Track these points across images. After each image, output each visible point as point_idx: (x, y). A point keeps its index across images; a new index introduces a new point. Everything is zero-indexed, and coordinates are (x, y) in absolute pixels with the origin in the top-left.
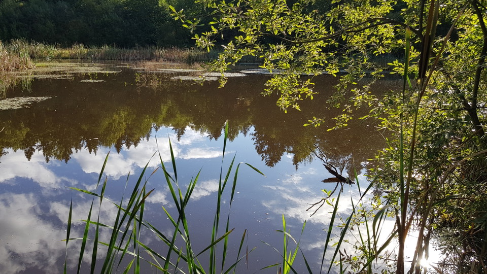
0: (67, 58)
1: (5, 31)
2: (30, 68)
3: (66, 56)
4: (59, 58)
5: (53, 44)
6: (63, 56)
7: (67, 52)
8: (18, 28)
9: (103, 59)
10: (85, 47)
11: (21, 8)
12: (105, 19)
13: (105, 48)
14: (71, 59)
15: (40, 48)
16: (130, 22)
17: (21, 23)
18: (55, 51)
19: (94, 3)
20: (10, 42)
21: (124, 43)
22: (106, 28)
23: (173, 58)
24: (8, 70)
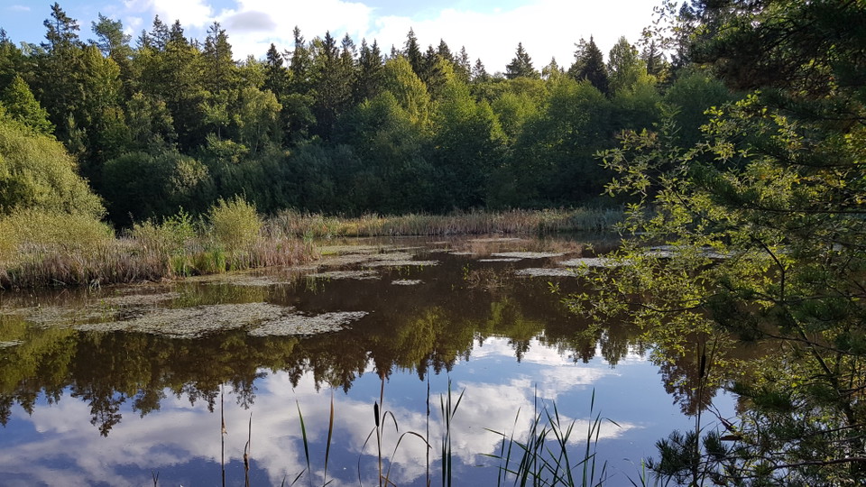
0: (353, 236)
1: (267, 195)
2: (316, 260)
3: (353, 231)
4: (344, 236)
5: (335, 214)
6: (349, 232)
7: (354, 225)
8: (284, 190)
9: (407, 235)
10: (380, 216)
11: (287, 159)
12: (408, 169)
13: (410, 218)
14: (360, 236)
15: (318, 221)
16: (444, 171)
17: (287, 182)
18: (337, 224)
19: (391, 145)
20: (276, 215)
21: (436, 206)
22: (408, 183)
23: (513, 228)
24: (290, 263)
